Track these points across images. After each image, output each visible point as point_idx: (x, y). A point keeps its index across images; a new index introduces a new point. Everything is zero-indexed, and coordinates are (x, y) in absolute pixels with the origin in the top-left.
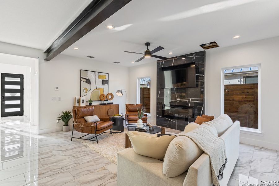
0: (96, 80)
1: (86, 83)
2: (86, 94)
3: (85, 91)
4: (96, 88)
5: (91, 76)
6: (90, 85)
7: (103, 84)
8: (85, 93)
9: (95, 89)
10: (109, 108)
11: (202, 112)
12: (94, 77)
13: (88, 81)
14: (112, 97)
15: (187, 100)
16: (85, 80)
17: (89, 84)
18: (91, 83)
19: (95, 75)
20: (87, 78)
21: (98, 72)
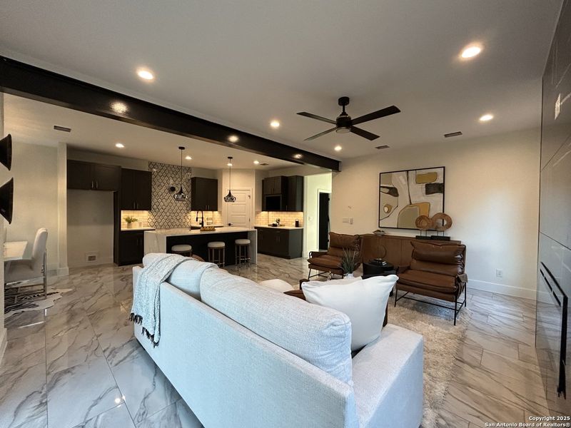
0: (410, 187)
1: (389, 195)
2: (389, 215)
3: (386, 209)
4: (411, 204)
5: (399, 181)
6: (396, 198)
7: (428, 192)
8: (388, 212)
9: (408, 206)
12: (404, 182)
13: (393, 192)
14: (449, 225)
16: (387, 190)
17: (394, 196)
18: (398, 194)
19: (408, 177)
20: (391, 186)
21: (416, 170)
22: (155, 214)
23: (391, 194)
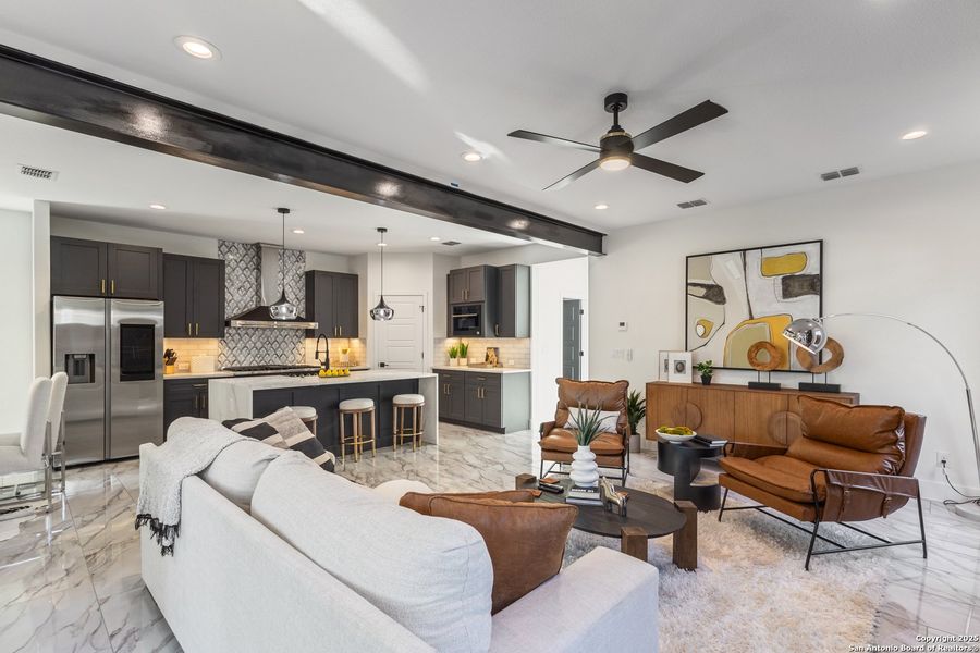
0: (750, 284)
1: (706, 301)
2: (705, 340)
3: (700, 330)
4: (752, 318)
5: (726, 272)
6: (721, 306)
7: (787, 294)
8: (704, 336)
9: (743, 323)
12: (738, 274)
13: (715, 294)
14: (838, 359)
16: (703, 291)
17: (717, 303)
18: (725, 299)
19: (745, 265)
20: (711, 282)
21: (761, 248)
22: (232, 345)
23: (710, 300)
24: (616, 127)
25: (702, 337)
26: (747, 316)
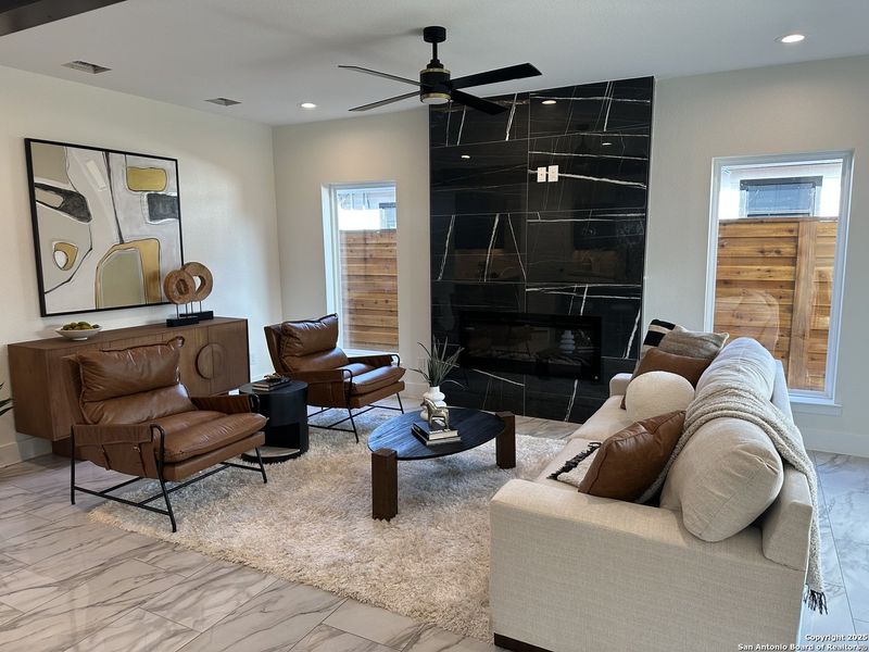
0: (116, 196)
1: (64, 214)
2: (68, 274)
3: (61, 258)
4: (122, 242)
5: (87, 176)
6: (84, 223)
7: (154, 216)
8: (67, 267)
9: (115, 247)
10: (201, 342)
11: (632, 338)
12: (102, 182)
13: (75, 204)
14: (207, 285)
15: (571, 290)
16: (58, 200)
17: (81, 219)
18: (89, 214)
19: (109, 170)
20: (68, 188)
21: (125, 153)
23: (70, 213)
24: (435, 63)
25: (65, 268)
26: (116, 240)
